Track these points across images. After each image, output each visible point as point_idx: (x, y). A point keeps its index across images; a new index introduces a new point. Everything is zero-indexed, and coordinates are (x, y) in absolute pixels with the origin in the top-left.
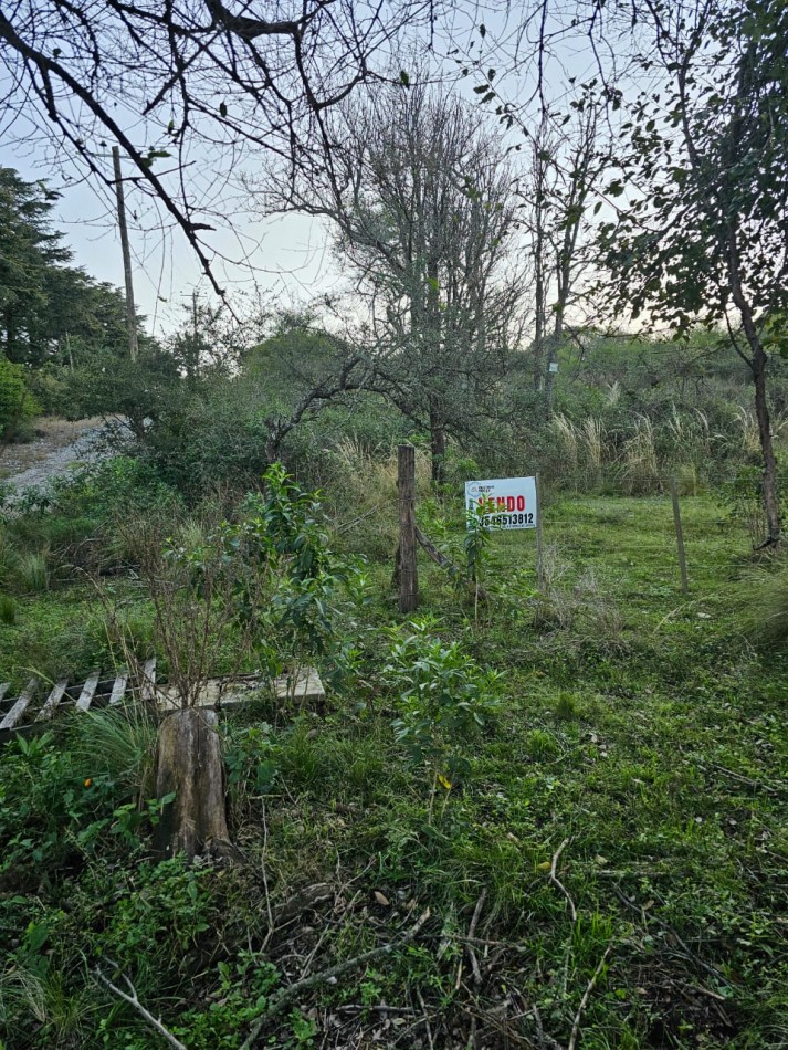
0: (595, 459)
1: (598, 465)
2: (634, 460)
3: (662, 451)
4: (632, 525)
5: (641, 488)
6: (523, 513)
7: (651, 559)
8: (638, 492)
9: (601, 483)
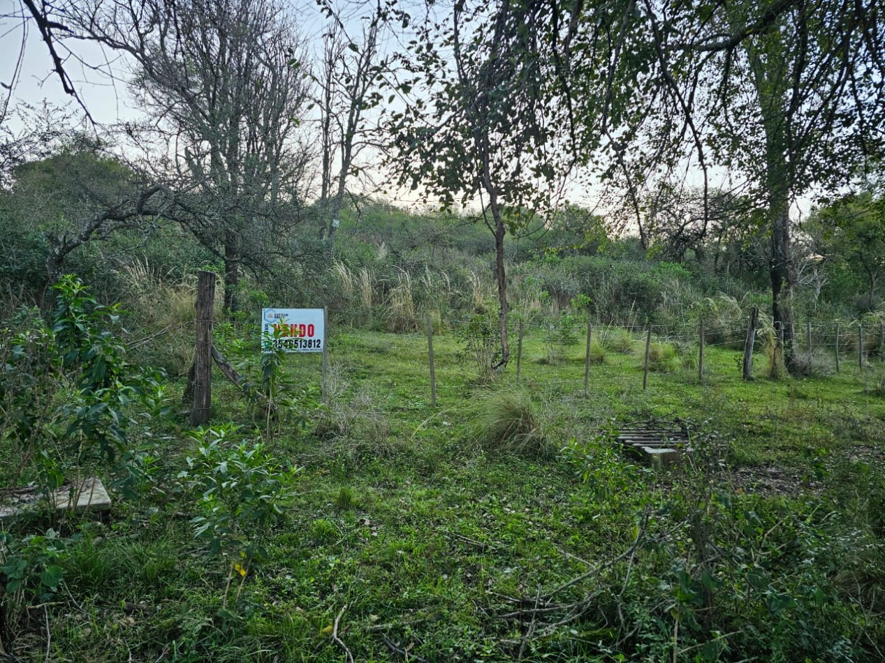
0: (367, 301)
1: (370, 306)
2: (397, 304)
3: (418, 299)
4: (396, 355)
5: (400, 327)
6: (312, 339)
7: (409, 381)
8: (398, 330)
9: (371, 322)
